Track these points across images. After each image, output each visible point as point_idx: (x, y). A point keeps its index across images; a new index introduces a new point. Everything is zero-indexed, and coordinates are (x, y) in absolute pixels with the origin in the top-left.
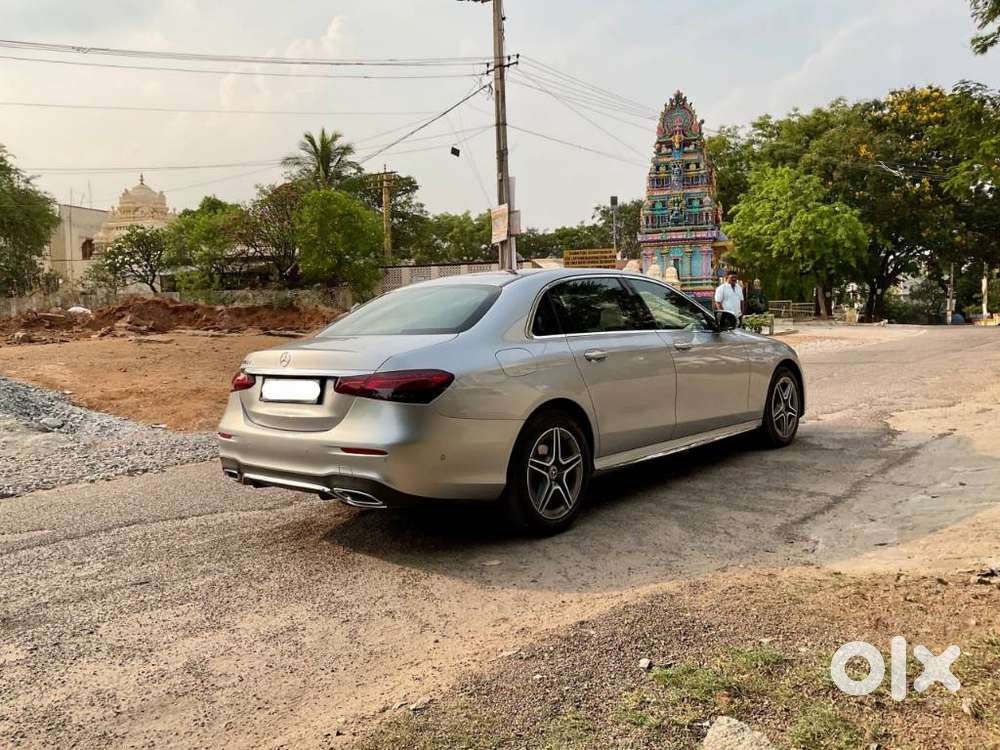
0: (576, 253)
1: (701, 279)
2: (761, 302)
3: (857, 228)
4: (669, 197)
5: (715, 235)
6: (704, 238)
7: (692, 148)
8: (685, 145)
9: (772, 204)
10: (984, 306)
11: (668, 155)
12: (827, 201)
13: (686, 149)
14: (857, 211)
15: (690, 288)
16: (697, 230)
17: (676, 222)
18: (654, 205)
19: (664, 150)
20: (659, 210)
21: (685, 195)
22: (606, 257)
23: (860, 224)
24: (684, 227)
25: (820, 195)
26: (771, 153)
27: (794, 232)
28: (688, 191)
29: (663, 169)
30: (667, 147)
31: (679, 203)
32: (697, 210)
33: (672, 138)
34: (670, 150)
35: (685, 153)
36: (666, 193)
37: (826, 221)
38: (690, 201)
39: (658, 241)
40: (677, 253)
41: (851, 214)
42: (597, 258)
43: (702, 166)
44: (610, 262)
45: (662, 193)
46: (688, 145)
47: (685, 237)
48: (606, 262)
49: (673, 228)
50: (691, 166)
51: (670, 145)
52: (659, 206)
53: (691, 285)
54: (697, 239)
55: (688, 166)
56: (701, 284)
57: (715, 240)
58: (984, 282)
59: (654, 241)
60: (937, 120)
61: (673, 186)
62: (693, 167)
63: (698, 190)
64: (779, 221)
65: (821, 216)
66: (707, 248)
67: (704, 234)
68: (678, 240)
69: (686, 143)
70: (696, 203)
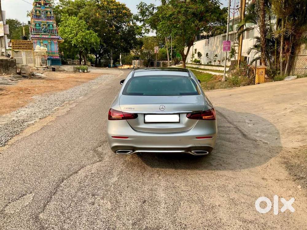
0: (16, 41)
1: (55, 52)
2: (65, 59)
3: (97, 39)
4: (41, 22)
5: (58, 37)
6: (55, 38)
7: (48, 6)
8: (45, 5)
9: (71, 28)
10: (121, 62)
11: (40, 7)
12: (88, 29)
13: (46, 6)
14: (96, 34)
15: (51, 55)
16: (52, 35)
17: (45, 32)
18: (36, 25)
19: (38, 5)
20: (38, 27)
21: (47, 23)
22: (29, 43)
23: (98, 38)
24: (47, 34)
25: (86, 27)
26: (68, 11)
27: (79, 38)
28: (48, 21)
29: (38, 12)
30: (39, 4)
31: (45, 25)
32: (51, 28)
33: (40, 1)
34: (40, 6)
35: (45, 7)
36: (40, 21)
37: (88, 36)
38: (49, 25)
39: (39, 38)
40: (46, 42)
41: (95, 34)
42: (25, 43)
43: (52, 13)
44: (31, 45)
45: (38, 21)
46: (47, 5)
47: (48, 37)
48: (29, 45)
49: (44, 34)
50: (48, 13)
51: (40, 4)
52: (37, 25)
53: (51, 54)
54: (52, 38)
55: (47, 12)
56: (55, 54)
57: (58, 39)
58: (120, 56)
59: (37, 38)
60: (115, 9)
61: (42, 19)
62: (49, 13)
63: (52, 21)
64: (73, 34)
65: (87, 34)
66: (56, 41)
67: (55, 37)
68: (45, 38)
69: (46, 4)
70: (51, 26)
